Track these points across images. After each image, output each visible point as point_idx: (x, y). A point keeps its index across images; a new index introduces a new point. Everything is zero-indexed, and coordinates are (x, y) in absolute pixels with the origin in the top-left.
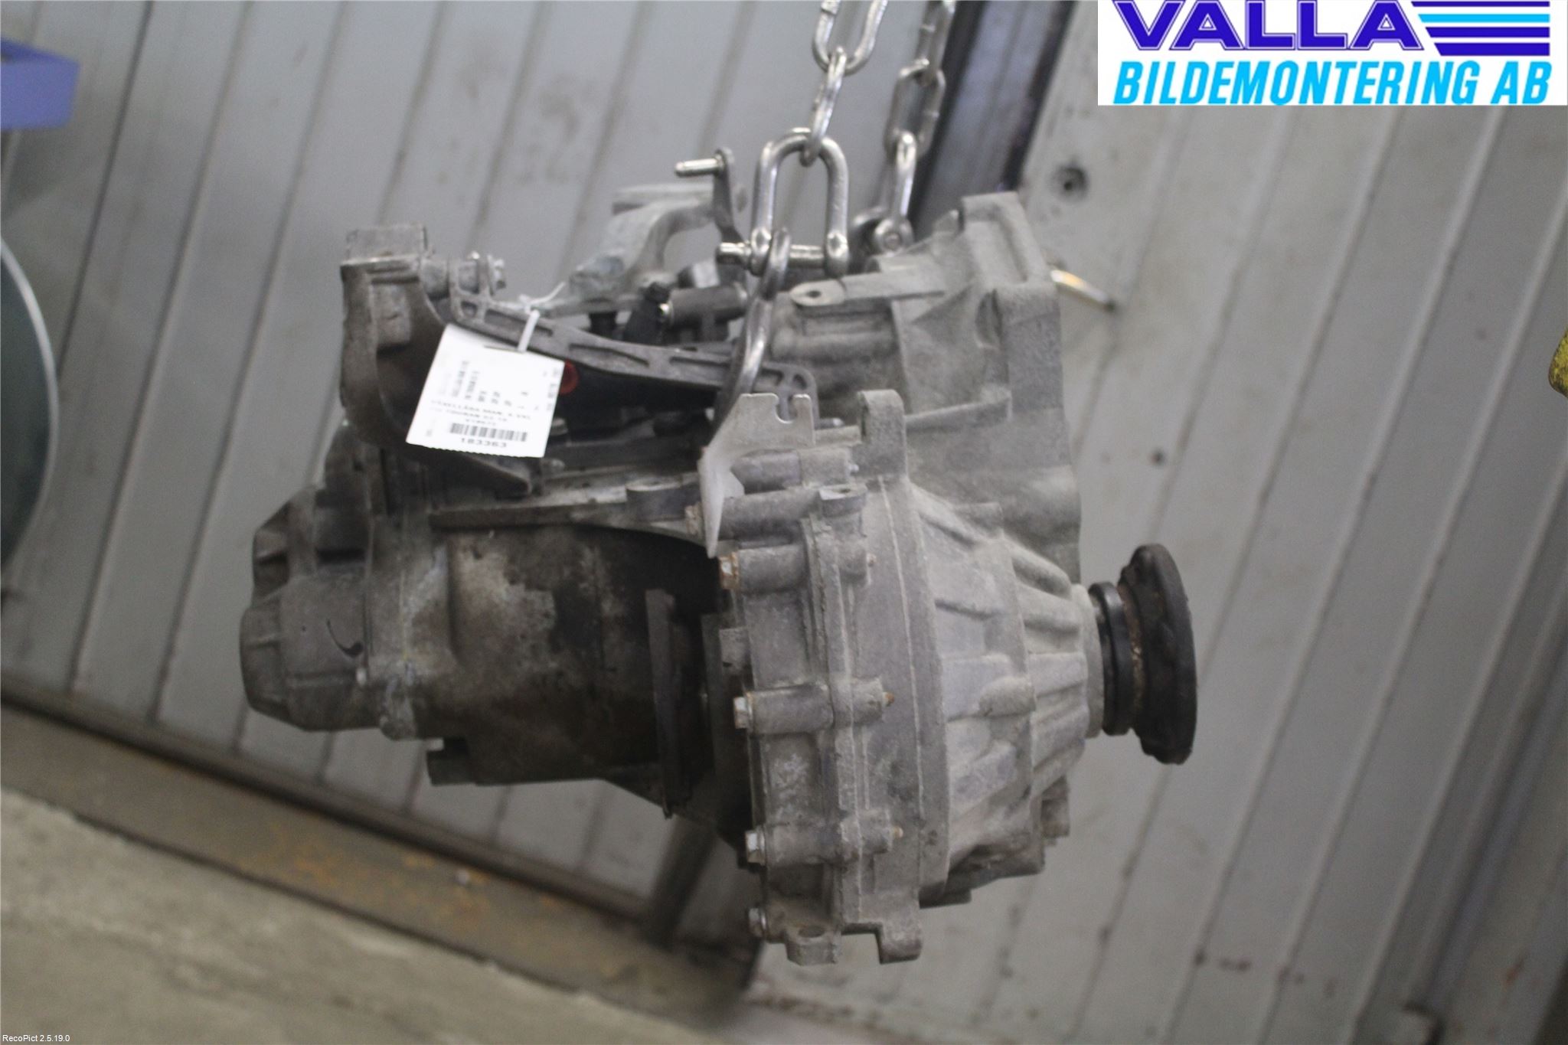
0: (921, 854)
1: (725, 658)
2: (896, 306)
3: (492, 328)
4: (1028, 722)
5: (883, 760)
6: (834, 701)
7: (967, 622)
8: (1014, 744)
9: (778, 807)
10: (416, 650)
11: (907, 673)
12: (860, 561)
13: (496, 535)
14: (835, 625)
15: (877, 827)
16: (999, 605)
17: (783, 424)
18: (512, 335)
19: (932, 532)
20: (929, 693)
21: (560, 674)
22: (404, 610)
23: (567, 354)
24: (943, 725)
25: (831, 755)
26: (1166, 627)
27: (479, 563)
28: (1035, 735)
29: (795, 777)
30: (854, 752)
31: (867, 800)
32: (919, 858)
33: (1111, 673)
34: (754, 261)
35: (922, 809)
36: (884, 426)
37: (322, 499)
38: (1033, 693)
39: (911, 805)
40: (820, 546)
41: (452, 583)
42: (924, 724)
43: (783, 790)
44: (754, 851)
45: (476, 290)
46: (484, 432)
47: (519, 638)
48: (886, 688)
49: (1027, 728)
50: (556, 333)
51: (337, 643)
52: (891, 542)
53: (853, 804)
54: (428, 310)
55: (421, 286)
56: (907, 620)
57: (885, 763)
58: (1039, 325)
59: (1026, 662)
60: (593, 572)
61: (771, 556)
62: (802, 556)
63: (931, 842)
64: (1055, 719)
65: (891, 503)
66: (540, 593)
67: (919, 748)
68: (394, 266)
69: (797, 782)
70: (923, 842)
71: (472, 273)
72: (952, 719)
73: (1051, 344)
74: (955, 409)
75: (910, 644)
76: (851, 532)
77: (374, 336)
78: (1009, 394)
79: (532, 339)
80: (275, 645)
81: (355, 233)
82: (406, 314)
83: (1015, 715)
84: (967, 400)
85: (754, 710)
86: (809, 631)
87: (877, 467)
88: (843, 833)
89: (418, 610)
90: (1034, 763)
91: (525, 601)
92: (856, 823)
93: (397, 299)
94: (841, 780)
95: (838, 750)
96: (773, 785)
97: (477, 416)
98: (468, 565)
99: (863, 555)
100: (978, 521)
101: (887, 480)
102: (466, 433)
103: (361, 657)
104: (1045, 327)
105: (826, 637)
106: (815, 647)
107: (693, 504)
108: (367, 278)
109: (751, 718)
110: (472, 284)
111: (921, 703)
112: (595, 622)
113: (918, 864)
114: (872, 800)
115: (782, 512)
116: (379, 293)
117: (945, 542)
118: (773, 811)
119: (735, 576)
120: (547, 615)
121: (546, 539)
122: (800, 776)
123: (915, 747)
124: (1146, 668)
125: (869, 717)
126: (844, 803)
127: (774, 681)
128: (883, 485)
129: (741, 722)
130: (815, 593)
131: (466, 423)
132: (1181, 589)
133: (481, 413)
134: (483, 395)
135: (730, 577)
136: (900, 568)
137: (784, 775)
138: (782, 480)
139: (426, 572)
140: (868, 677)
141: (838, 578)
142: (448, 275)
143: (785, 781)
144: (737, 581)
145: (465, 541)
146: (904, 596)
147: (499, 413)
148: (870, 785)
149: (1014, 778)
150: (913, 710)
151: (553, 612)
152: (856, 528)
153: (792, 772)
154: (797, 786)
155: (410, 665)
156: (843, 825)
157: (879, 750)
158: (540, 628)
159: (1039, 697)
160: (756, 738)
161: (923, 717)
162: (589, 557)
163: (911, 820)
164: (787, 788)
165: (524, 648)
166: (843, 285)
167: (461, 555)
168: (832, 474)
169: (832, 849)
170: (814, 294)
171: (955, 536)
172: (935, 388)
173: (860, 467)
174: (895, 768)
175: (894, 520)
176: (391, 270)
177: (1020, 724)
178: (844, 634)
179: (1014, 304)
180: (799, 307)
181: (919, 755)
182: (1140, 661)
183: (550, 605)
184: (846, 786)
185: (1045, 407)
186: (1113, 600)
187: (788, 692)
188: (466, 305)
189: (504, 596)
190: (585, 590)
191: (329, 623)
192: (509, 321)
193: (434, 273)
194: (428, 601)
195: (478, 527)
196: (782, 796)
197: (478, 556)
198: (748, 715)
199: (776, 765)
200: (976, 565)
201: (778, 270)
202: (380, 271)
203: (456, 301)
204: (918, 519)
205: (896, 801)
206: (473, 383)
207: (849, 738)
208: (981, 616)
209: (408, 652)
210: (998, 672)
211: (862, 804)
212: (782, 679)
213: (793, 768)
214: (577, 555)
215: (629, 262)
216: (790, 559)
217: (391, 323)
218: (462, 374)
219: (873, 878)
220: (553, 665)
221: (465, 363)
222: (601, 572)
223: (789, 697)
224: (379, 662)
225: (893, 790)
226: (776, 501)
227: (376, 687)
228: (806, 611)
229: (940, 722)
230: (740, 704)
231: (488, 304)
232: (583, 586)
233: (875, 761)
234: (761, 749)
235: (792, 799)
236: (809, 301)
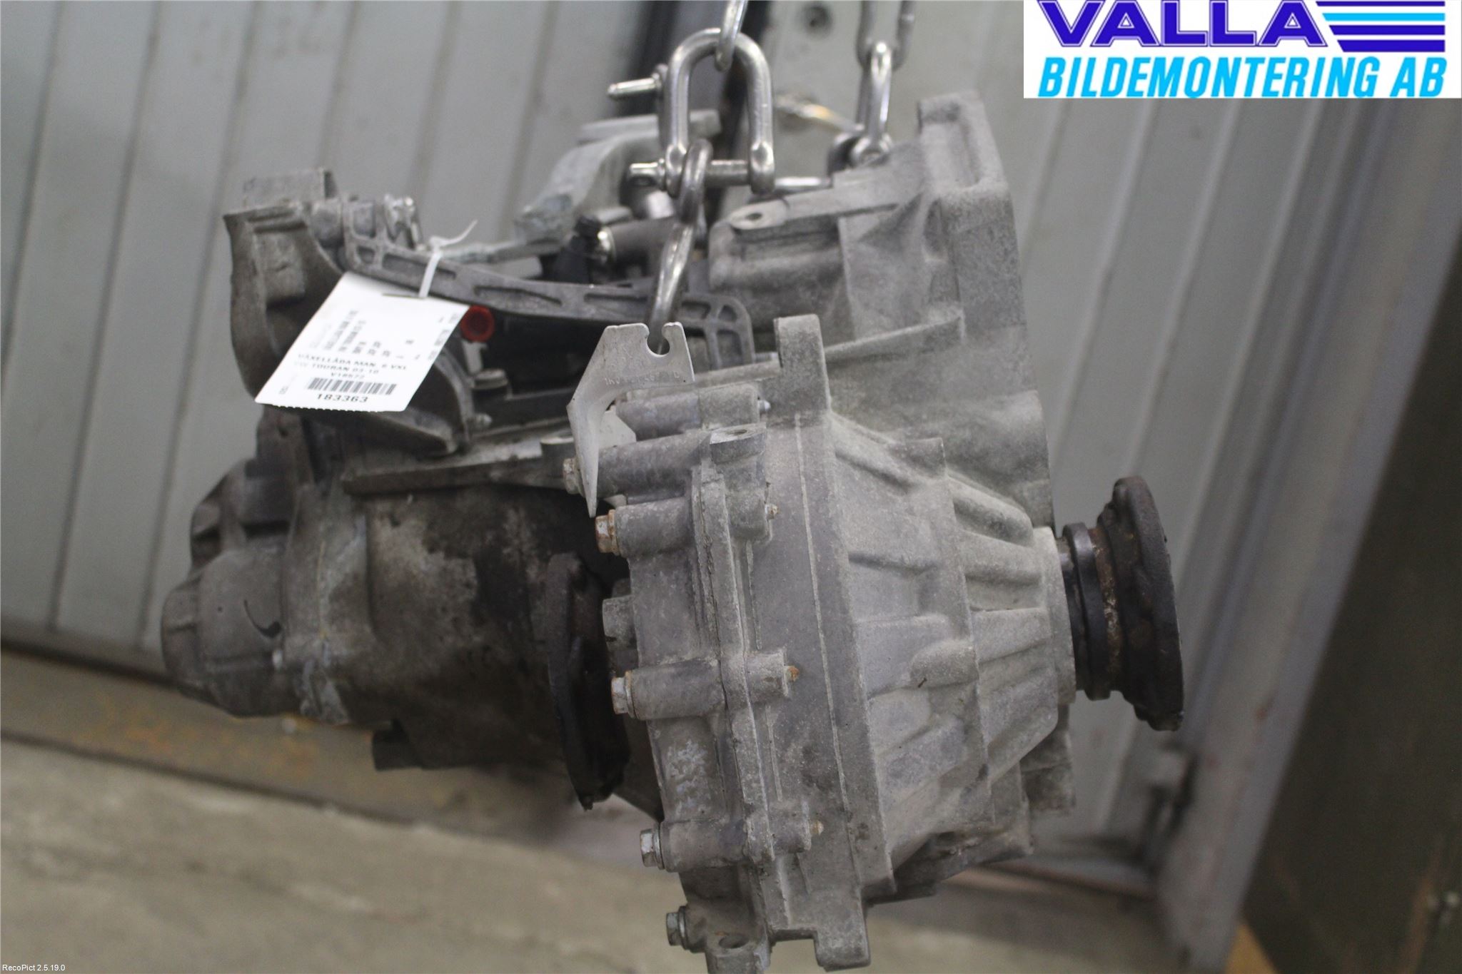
0: (853, 850)
1: (607, 632)
2: (842, 224)
3: (390, 274)
4: (974, 691)
5: (793, 745)
6: (724, 679)
7: (896, 581)
8: (959, 718)
9: (677, 801)
10: (334, 628)
11: (817, 642)
12: (756, 513)
13: (415, 500)
14: (726, 590)
15: (790, 823)
16: (934, 556)
17: (655, 358)
18: (413, 280)
19: (857, 475)
20: (843, 665)
21: (486, 649)
22: (321, 585)
23: (473, 298)
24: (862, 702)
25: (729, 741)
26: (1139, 573)
27: (395, 531)
28: (984, 707)
29: (693, 766)
30: (755, 736)
31: (780, 791)
32: (851, 854)
33: (1082, 629)
34: (669, 182)
35: (845, 799)
36: (797, 356)
37: (251, 469)
38: (974, 658)
39: (832, 795)
40: (706, 498)
41: (371, 553)
42: (838, 701)
43: (678, 783)
44: (648, 853)
45: (373, 234)
46: (347, 386)
47: (439, 611)
48: (790, 661)
49: (974, 698)
50: (459, 275)
51: (254, 623)
52: (799, 488)
53: (760, 797)
54: (321, 258)
55: (310, 232)
56: (815, 579)
57: (795, 749)
58: (991, 233)
59: (969, 622)
60: (518, 535)
61: (652, 511)
62: (687, 511)
63: (862, 836)
64: (1013, 686)
65: (803, 444)
66: (460, 561)
67: (835, 729)
68: (276, 212)
69: (695, 772)
70: (853, 837)
71: (368, 215)
72: (874, 694)
73: (1006, 252)
74: (898, 333)
75: (818, 608)
76: (748, 480)
77: (262, 290)
78: (961, 313)
79: (433, 283)
80: (192, 628)
81: (252, 181)
82: (298, 264)
83: (958, 685)
84: (915, 323)
85: (632, 693)
86: (697, 598)
87: (793, 403)
88: (750, 831)
89: (335, 585)
90: (988, 739)
91: (445, 570)
92: (766, 819)
93: (284, 248)
94: (743, 770)
95: (737, 736)
96: (668, 777)
97: (346, 369)
98: (385, 533)
99: (760, 506)
100: (915, 460)
101: (805, 417)
102: (325, 389)
103: (279, 638)
104: (997, 234)
105: (715, 605)
106: (704, 615)
107: (571, 457)
108: (249, 227)
109: (630, 701)
110: (369, 227)
111: (832, 676)
112: (520, 591)
113: (852, 860)
114: (784, 791)
115: (670, 461)
116: (264, 243)
117: (873, 486)
118: (672, 807)
119: (611, 536)
120: (468, 585)
121: (465, 503)
122: (698, 766)
123: (831, 729)
124: (1122, 621)
125: (767, 695)
126: (748, 796)
127: (661, 658)
128: (798, 423)
129: (619, 706)
130: (701, 553)
131: (329, 377)
132: (1158, 528)
133: (352, 366)
134: (361, 346)
135: (607, 537)
136: (807, 520)
137: (679, 766)
138: (679, 423)
139: (347, 543)
140: (767, 648)
141: (727, 534)
142: (342, 219)
143: (681, 772)
144: (614, 541)
145: (382, 507)
146: (811, 551)
147: (372, 365)
148: (781, 775)
149: (965, 757)
150: (824, 685)
151: (475, 582)
152: (753, 475)
153: (689, 762)
154: (695, 777)
155: (327, 645)
156: (749, 822)
157: (788, 732)
158: (461, 599)
159: (981, 664)
160: (642, 725)
161: (836, 693)
162: (514, 518)
163: (832, 814)
164: (684, 780)
165: (445, 622)
166: (787, 204)
167: (377, 523)
168: (736, 413)
169: (737, 850)
170: (756, 216)
171: (887, 478)
172: (881, 312)
173: (772, 404)
174: (807, 752)
175: (805, 464)
176: (272, 216)
177: (964, 694)
178: (737, 600)
179: (960, 210)
180: (737, 231)
181: (835, 737)
182: (1115, 613)
183: (471, 574)
184: (750, 776)
185: (1004, 326)
186: (1084, 545)
187: (673, 670)
188: (363, 251)
189: (423, 567)
190: (509, 555)
191: (246, 603)
192: (410, 266)
193: (326, 218)
194: (346, 575)
195: (395, 491)
196: (679, 789)
197: (395, 524)
198: (626, 698)
199: (669, 754)
200: (910, 511)
201: (693, 189)
202: (261, 219)
203: (351, 248)
204: (834, 460)
205: (815, 790)
206: (354, 334)
207: (749, 721)
208: (911, 571)
209: (327, 630)
210: (931, 637)
211: (772, 797)
212: (671, 655)
213: (688, 756)
214: (502, 517)
215: (578, 199)
216: (674, 515)
217: (281, 274)
218: (345, 324)
219: (802, 878)
220: (477, 639)
221: (353, 313)
222: (526, 534)
223: (673, 676)
224: (296, 641)
225: (808, 779)
226: (664, 447)
227: (294, 669)
228: (694, 575)
229: (857, 697)
230: (617, 685)
231: (385, 248)
232: (506, 551)
233: (785, 747)
234: (650, 736)
235: (692, 792)
236: (748, 225)
